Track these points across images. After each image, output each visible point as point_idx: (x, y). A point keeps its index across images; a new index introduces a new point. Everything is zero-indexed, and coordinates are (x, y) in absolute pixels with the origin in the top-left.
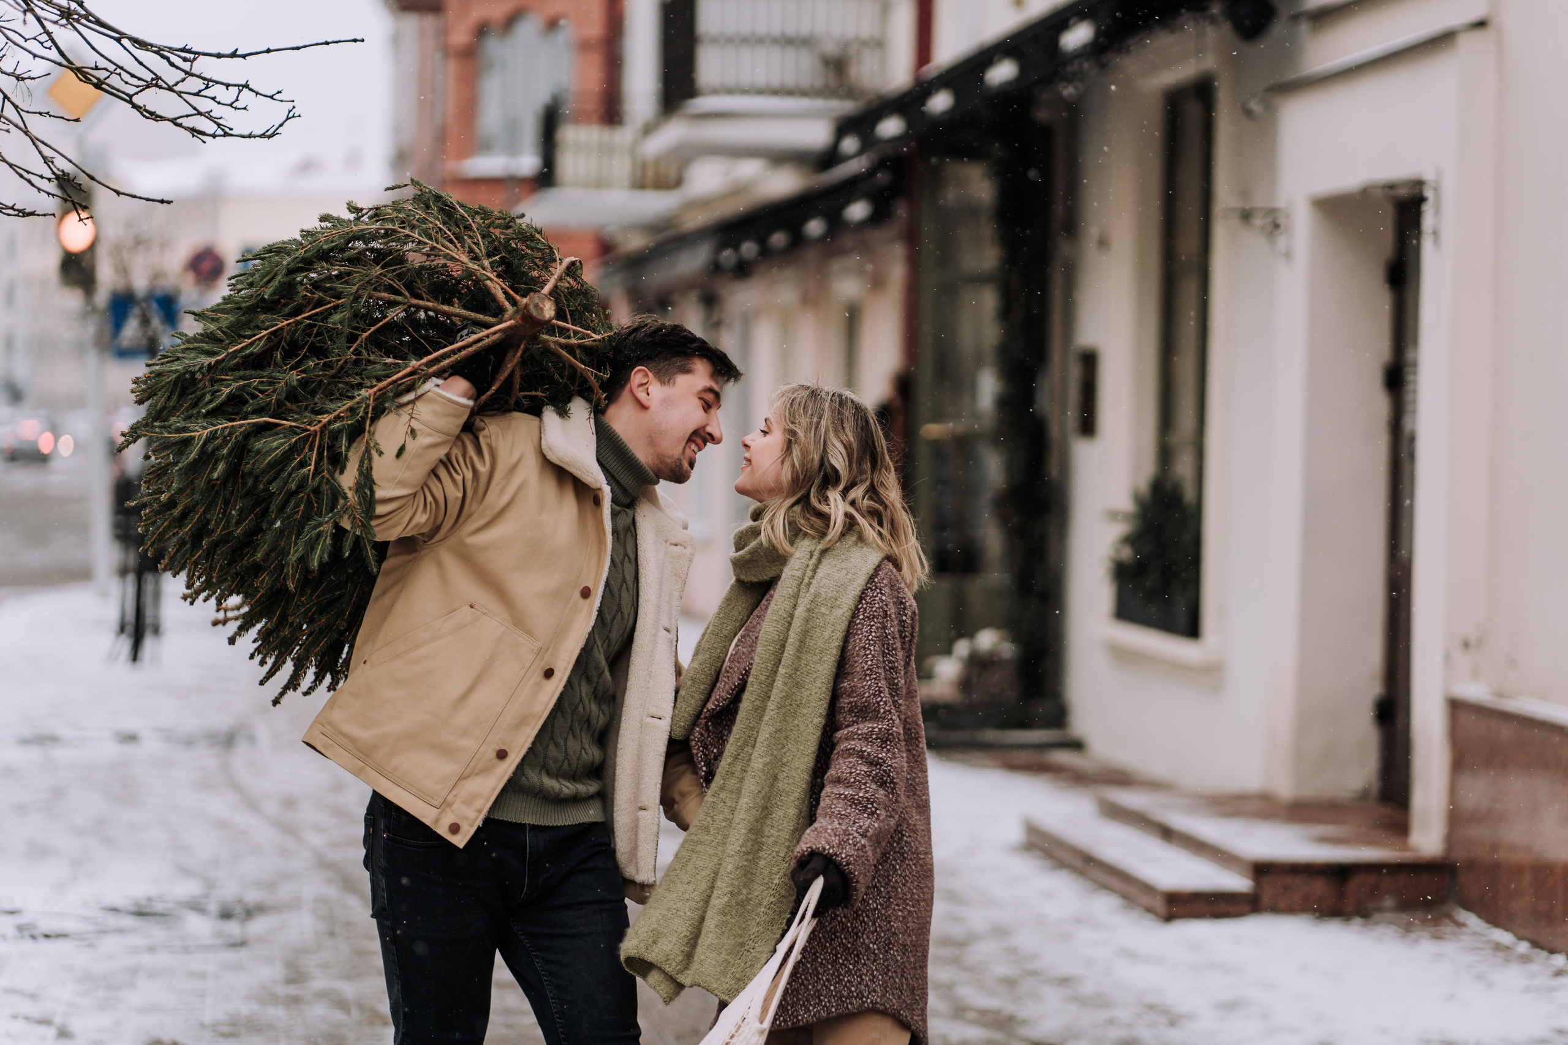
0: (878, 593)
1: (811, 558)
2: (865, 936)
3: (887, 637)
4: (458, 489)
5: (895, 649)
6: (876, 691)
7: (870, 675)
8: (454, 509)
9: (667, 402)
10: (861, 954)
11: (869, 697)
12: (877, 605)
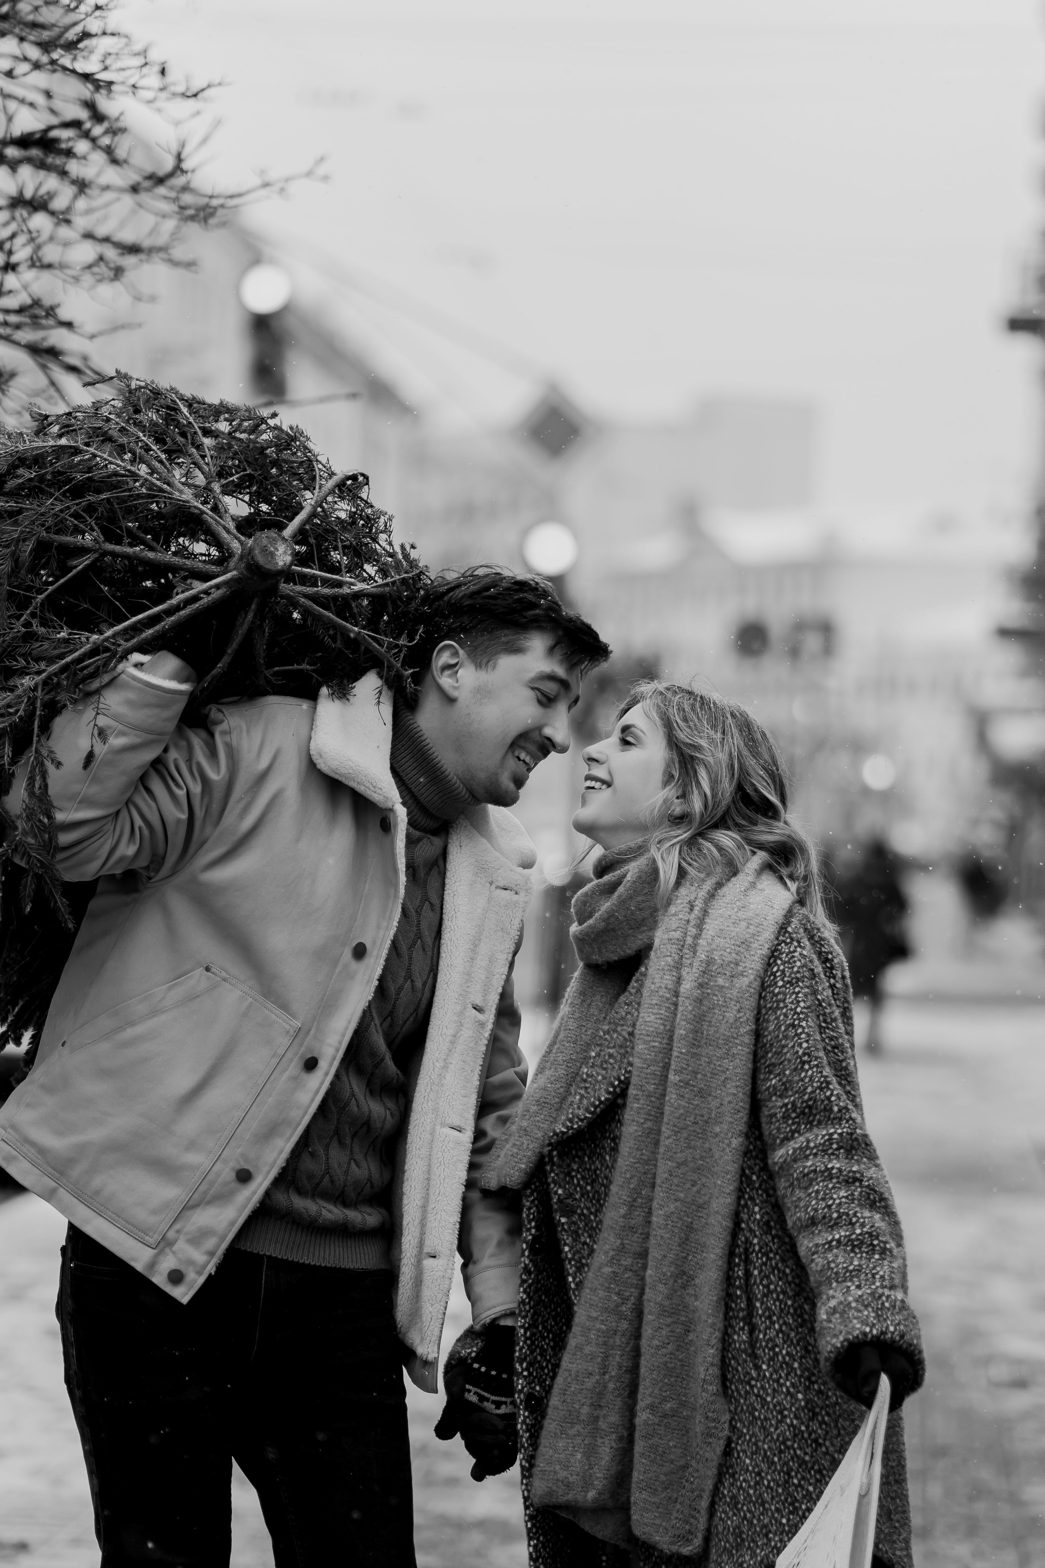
0: (796, 947)
1: (691, 910)
2: (828, 1443)
3: (820, 1005)
4: (183, 812)
5: (835, 1020)
6: (822, 1083)
7: (809, 1062)
8: (177, 838)
9: (482, 693)
10: (825, 1468)
11: (813, 1092)
12: (798, 964)
